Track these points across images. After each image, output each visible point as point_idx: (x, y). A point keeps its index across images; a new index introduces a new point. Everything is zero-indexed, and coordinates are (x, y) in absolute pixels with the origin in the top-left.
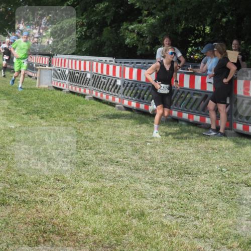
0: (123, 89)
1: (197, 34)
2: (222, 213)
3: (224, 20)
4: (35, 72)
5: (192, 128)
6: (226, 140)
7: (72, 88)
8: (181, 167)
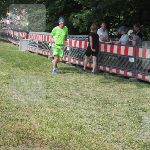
0: (71, 52)
1: (115, 20)
2: (128, 127)
3: (132, 12)
4: (18, 42)
5: (111, 76)
6: (132, 84)
7: (40, 52)
8: (105, 100)
